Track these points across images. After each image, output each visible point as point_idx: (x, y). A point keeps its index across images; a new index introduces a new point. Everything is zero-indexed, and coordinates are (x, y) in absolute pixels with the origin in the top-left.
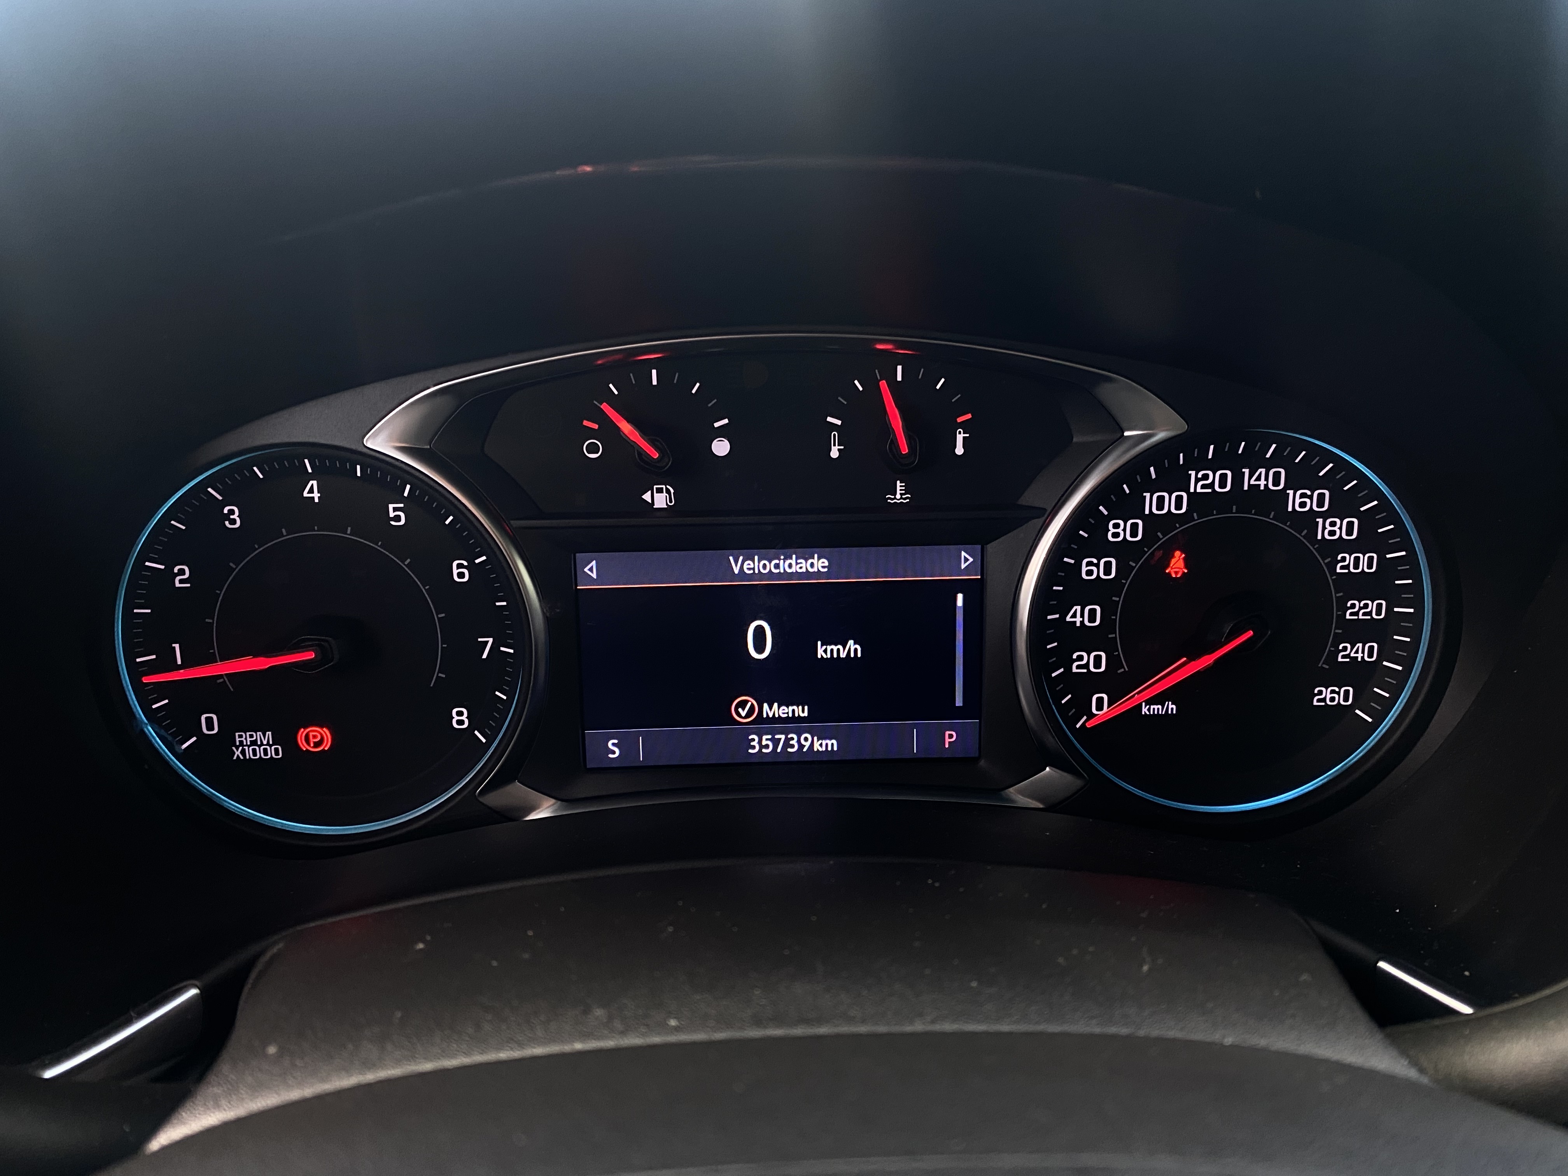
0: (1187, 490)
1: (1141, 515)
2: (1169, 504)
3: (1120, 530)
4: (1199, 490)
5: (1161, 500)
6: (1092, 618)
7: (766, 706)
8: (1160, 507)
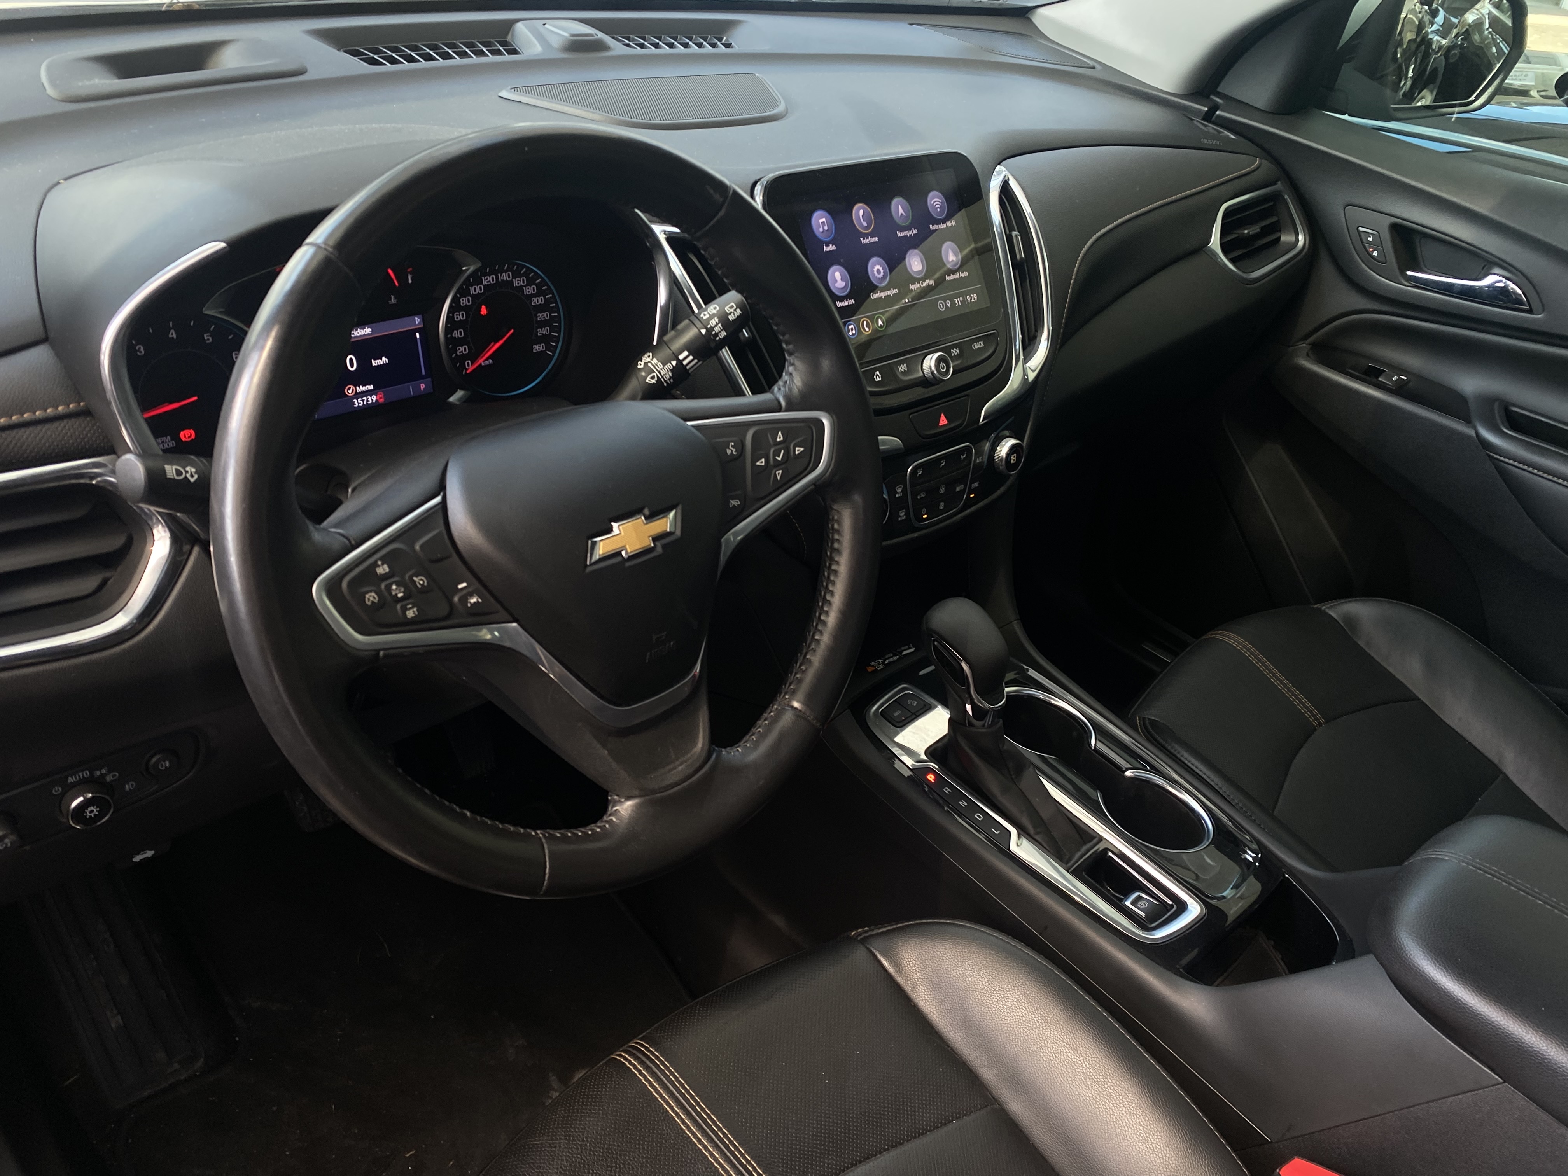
0: (482, 284)
1: (470, 295)
2: (478, 290)
3: (464, 301)
4: (486, 283)
5: (475, 289)
6: (461, 334)
7: (357, 387)
8: (475, 291)
